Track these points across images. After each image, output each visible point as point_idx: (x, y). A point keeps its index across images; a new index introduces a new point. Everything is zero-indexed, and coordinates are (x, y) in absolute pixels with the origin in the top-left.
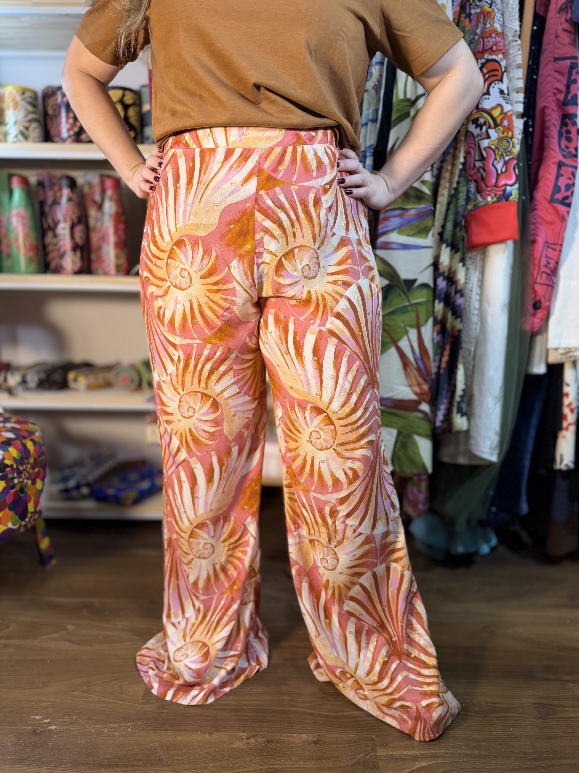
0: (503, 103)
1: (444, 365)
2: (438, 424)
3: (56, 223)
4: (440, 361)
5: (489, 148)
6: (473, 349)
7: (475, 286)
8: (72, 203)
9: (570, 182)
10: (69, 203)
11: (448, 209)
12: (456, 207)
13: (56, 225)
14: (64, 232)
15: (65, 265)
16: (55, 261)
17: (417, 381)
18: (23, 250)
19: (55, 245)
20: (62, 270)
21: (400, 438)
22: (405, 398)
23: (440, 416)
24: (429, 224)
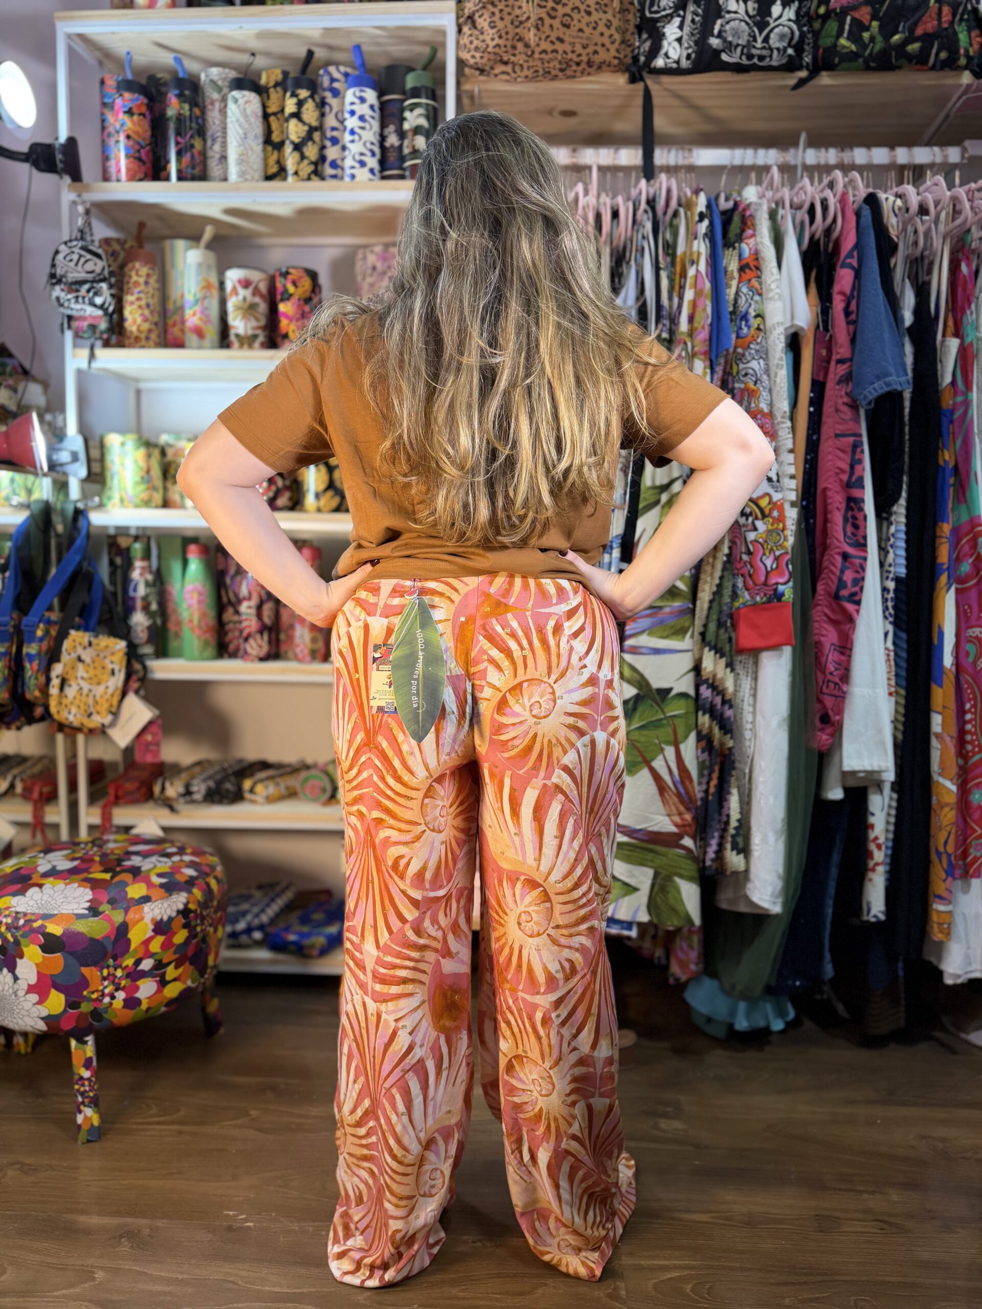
0: (771, 491)
1: (712, 790)
2: (708, 863)
4: (708, 783)
5: (756, 541)
6: (747, 771)
7: (747, 695)
9: (857, 576)
11: (710, 608)
12: (720, 604)
13: (240, 601)
14: (249, 611)
15: (249, 650)
16: (235, 642)
17: (677, 809)
18: (197, 632)
19: (235, 623)
20: (245, 655)
21: (658, 881)
22: (664, 830)
23: (710, 854)
24: (687, 624)
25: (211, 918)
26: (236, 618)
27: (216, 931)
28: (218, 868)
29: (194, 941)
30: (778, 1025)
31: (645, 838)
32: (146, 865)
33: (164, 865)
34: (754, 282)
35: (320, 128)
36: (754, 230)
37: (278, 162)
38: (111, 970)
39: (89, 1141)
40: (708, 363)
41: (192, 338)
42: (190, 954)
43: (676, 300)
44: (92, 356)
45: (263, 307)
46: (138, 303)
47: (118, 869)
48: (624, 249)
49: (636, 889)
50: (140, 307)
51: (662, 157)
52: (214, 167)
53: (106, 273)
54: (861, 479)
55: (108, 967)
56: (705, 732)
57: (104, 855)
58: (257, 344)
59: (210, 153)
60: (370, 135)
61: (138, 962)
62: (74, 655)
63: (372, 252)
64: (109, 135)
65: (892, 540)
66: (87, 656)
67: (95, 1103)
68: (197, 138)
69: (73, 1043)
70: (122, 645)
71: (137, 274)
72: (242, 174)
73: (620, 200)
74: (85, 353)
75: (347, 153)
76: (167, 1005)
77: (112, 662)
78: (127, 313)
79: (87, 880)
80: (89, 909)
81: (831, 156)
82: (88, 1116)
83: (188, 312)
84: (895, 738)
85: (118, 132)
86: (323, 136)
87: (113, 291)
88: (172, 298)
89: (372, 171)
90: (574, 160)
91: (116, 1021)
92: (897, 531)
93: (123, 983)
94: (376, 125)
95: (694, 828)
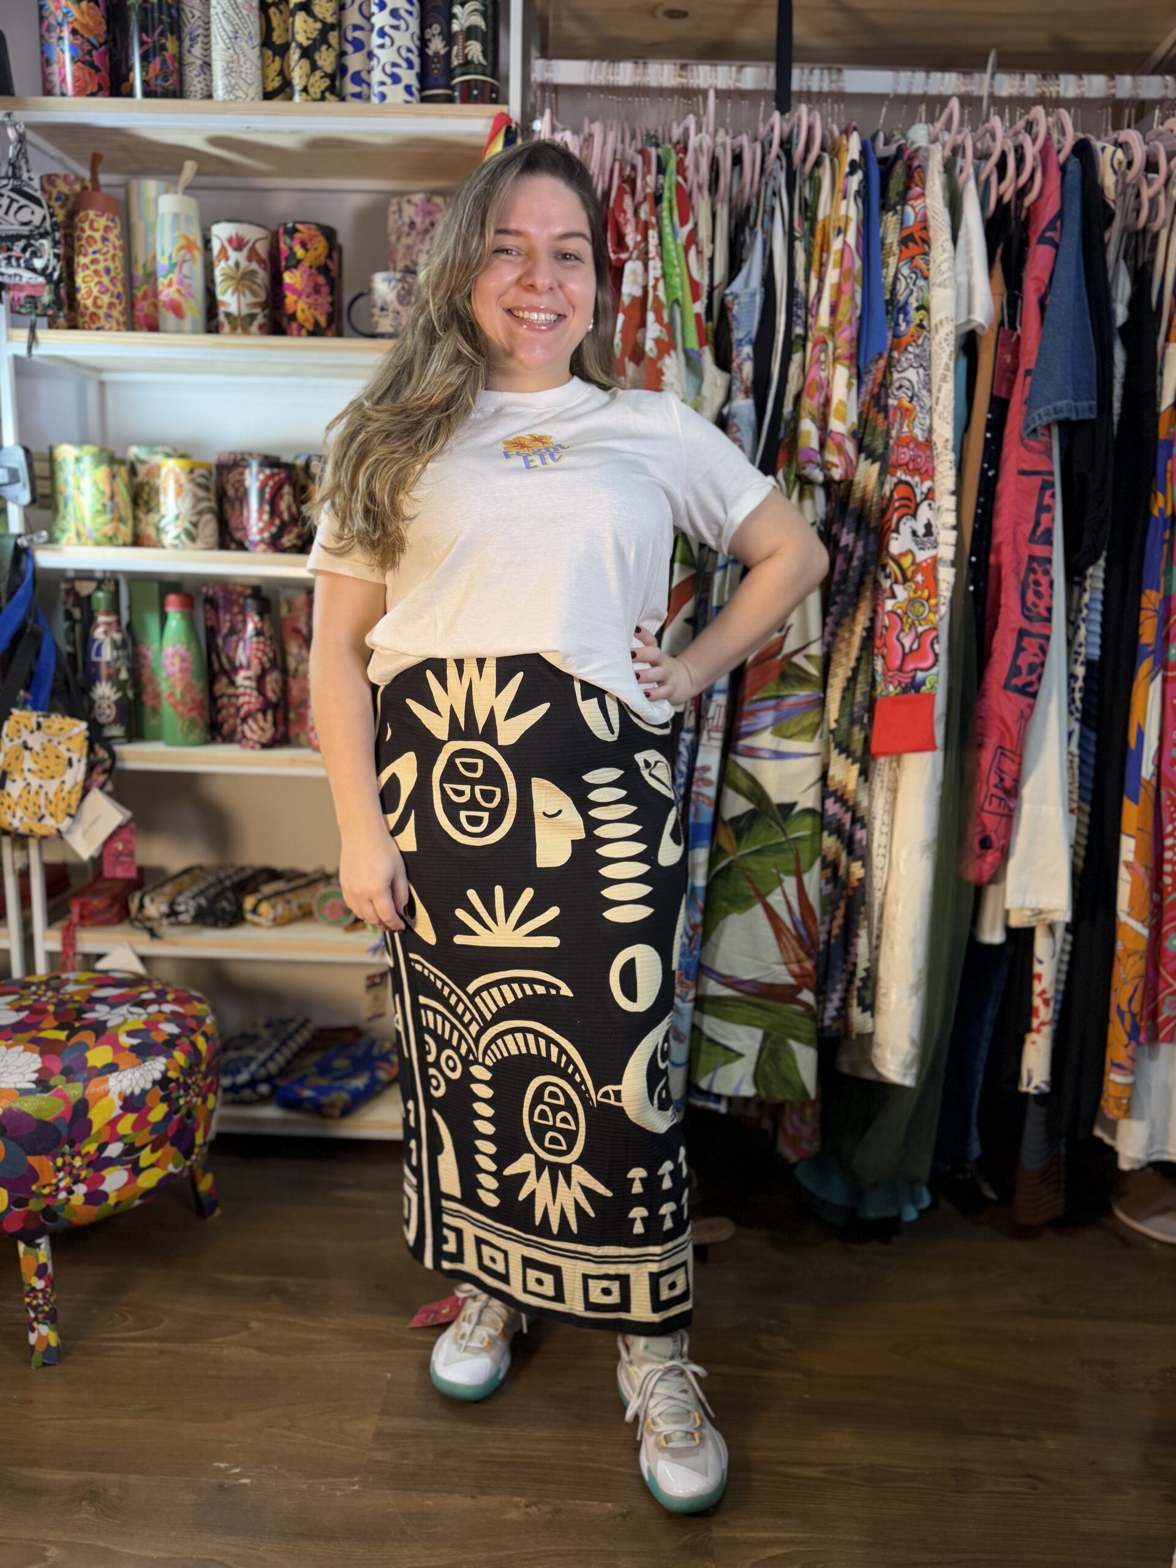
2: (828, 1022)
4: (831, 924)
9: (1037, 661)
10: (257, 638)
13: (236, 669)
14: (247, 683)
15: (248, 734)
16: (231, 721)
17: (796, 955)
18: (181, 709)
19: (230, 696)
20: (242, 740)
21: (768, 1044)
22: (777, 982)
23: (831, 1011)
24: (816, 719)
25: (198, 1086)
26: (231, 691)
27: (205, 1101)
28: (208, 1021)
29: (176, 1117)
30: (911, 1214)
31: (754, 991)
32: (113, 1017)
33: (136, 1018)
34: (919, 261)
35: (338, 26)
36: (924, 188)
37: (281, 73)
38: (68, 1159)
39: (45, 1365)
40: (854, 371)
41: (168, 318)
42: (170, 1134)
43: (814, 282)
44: (33, 339)
45: (262, 276)
46: (93, 267)
47: (77, 1025)
48: (748, 208)
49: (740, 1055)
50: (96, 272)
51: (801, 78)
52: (194, 79)
53: (48, 224)
54: (1049, 532)
55: (63, 1155)
56: (830, 859)
57: (61, 1003)
58: (254, 328)
59: (188, 59)
60: (406, 38)
61: (102, 1147)
62: (18, 742)
63: (409, 201)
64: (48, 30)
65: (1085, 612)
66: (35, 741)
67: (51, 1318)
68: (169, 36)
69: (21, 1247)
70: (83, 725)
71: (91, 228)
72: (231, 89)
73: (744, 139)
74: (24, 334)
75: (374, 62)
76: (141, 1197)
77: (69, 750)
78: (79, 281)
79: (35, 1041)
80: (37, 1082)
81: (1030, 84)
82: (43, 1334)
83: (162, 281)
84: (1074, 866)
85: (60, 25)
86: (342, 37)
87: (57, 251)
88: (141, 260)
89: (408, 89)
90: (684, 81)
91: (76, 1220)
92: (1092, 599)
93: (83, 1174)
94: (414, 24)
95: (815, 979)
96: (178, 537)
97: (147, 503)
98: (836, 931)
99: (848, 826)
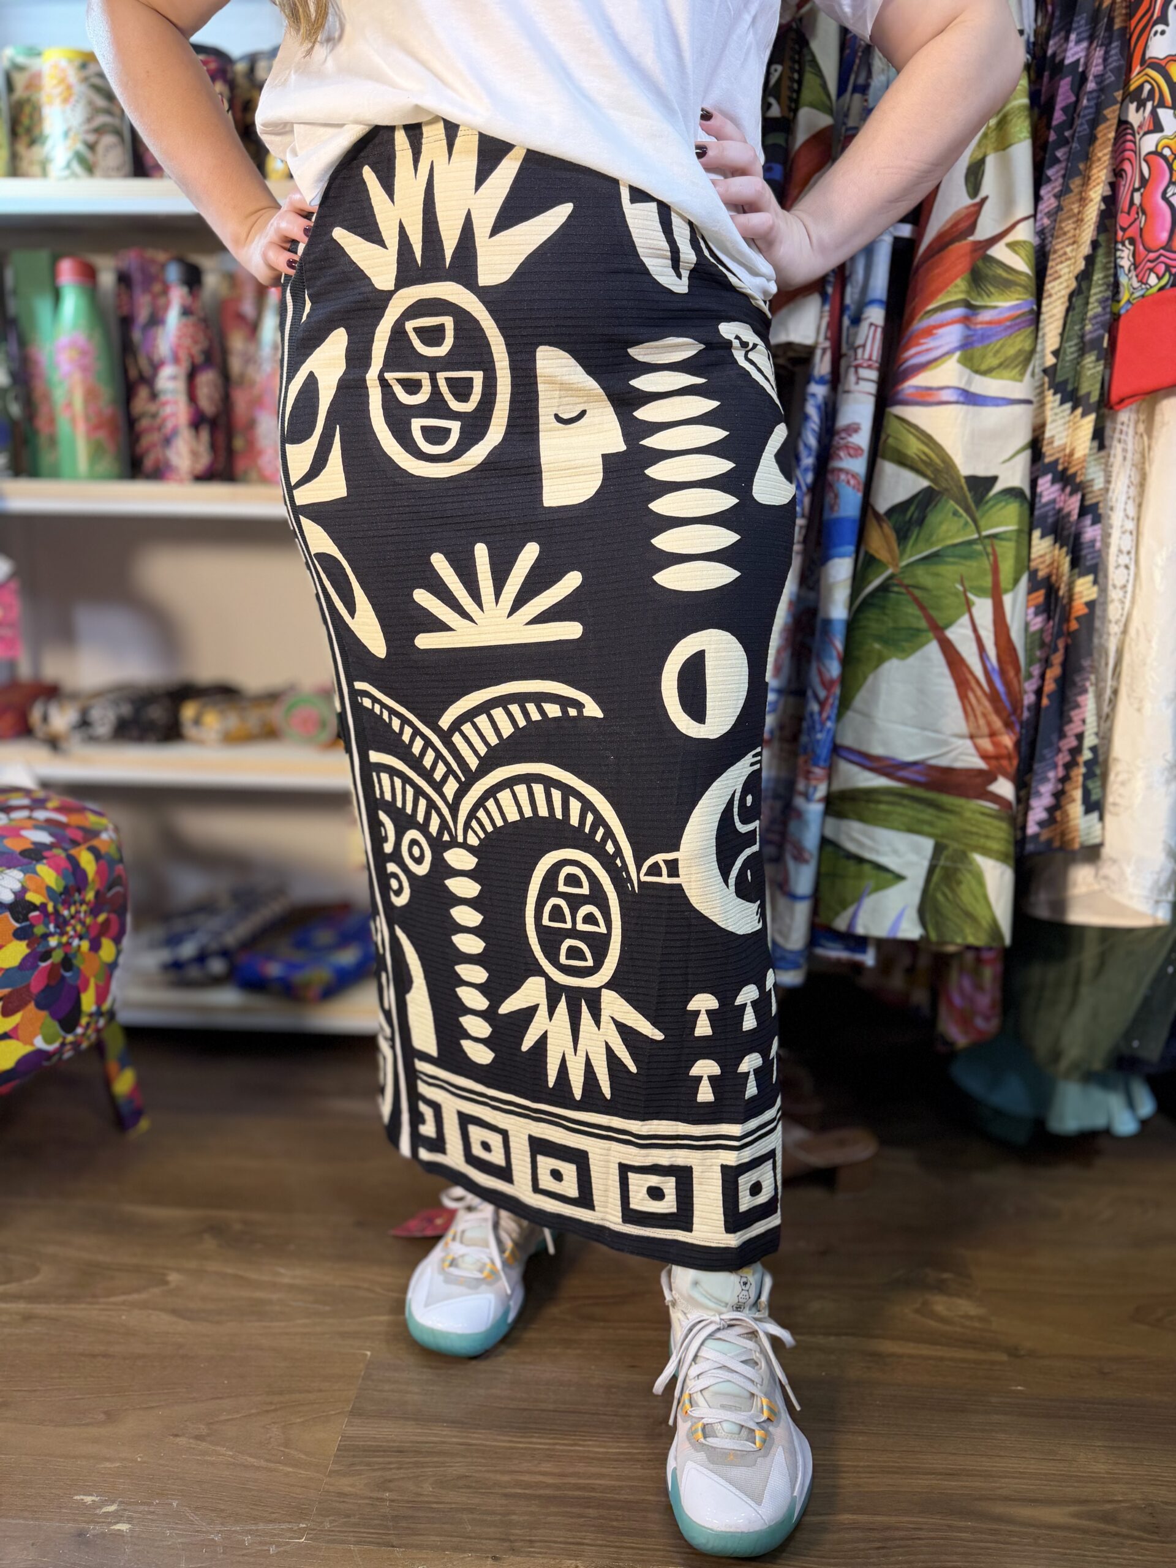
2: (1032, 829)
3: (156, 367)
4: (1043, 677)
8: (191, 319)
10: (184, 320)
11: (1069, 310)
12: (1088, 302)
13: (156, 370)
14: (172, 385)
15: (175, 464)
16: (154, 449)
17: (989, 724)
18: (84, 425)
19: (152, 413)
20: (170, 475)
21: (942, 862)
22: (958, 765)
23: (1037, 812)
24: (1027, 346)
25: (83, 923)
27: (95, 947)
28: (104, 836)
29: (43, 965)
30: (1125, 1125)
31: (922, 779)
42: (34, 990)
49: (900, 878)
56: (1041, 574)
95: (1015, 762)
96: (68, 166)
97: (29, 130)
98: (1050, 686)
99: (1075, 516)
